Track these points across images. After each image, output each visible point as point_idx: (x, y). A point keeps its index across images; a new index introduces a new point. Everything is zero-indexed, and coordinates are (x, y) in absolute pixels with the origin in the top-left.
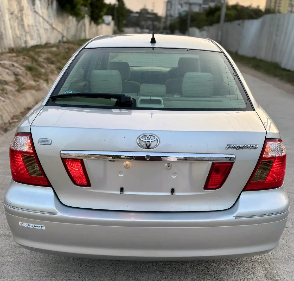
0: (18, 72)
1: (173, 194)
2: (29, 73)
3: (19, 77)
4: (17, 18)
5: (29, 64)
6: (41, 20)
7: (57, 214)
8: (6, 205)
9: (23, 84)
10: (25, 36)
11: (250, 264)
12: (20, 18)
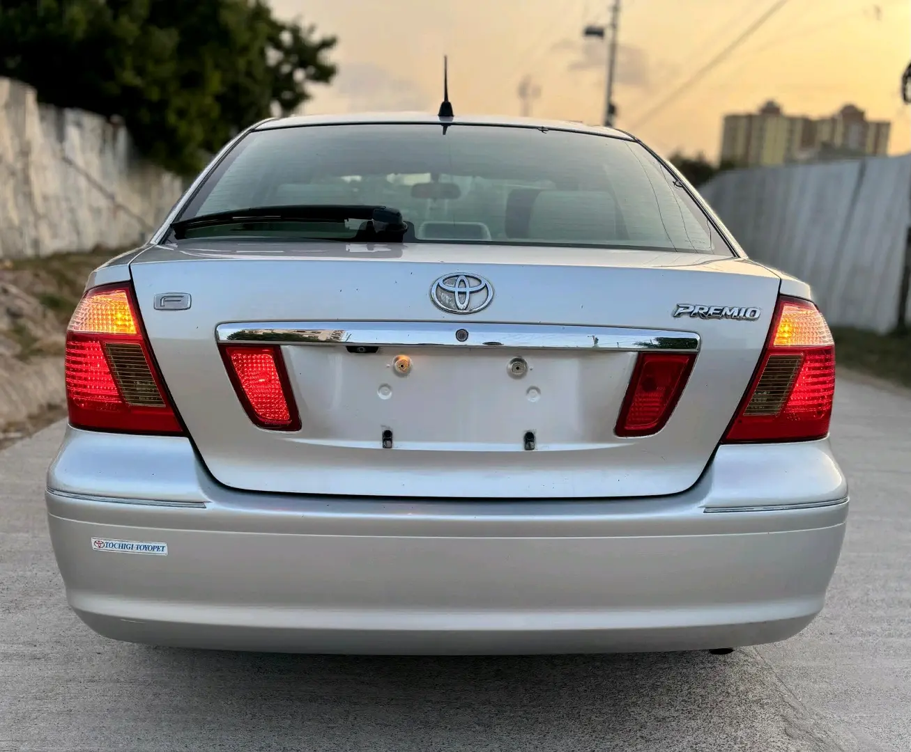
0: (20, 308)
1: (530, 445)
2: (51, 314)
3: (22, 321)
4: (13, 173)
5: (51, 289)
6: (83, 182)
7: (206, 505)
8: (55, 492)
9: (35, 340)
10: (36, 226)
11: (738, 709)
12: (20, 176)
